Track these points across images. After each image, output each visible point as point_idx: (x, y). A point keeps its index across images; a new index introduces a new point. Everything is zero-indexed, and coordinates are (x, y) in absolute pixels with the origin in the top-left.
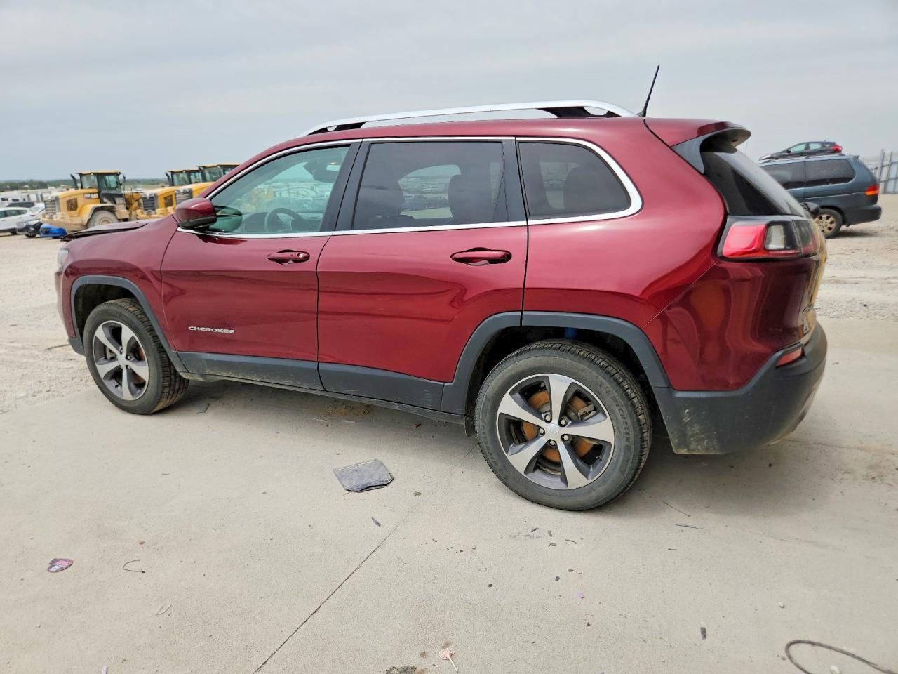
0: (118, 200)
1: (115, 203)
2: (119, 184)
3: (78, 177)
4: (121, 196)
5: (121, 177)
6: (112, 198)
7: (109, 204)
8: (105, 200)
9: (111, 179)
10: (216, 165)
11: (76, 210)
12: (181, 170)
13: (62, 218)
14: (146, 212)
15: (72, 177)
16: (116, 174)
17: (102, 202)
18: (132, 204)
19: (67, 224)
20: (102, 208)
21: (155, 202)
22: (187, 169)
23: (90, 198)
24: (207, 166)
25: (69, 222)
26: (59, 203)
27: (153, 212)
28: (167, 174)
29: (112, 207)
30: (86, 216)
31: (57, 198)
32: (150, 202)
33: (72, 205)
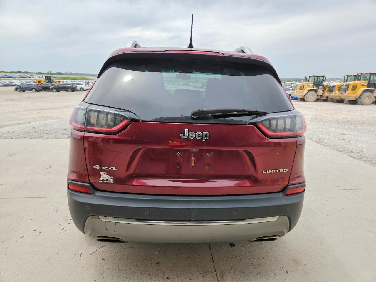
0: (320, 87)
1: (318, 88)
2: (323, 81)
3: (308, 78)
4: (322, 85)
5: (325, 78)
6: (318, 86)
7: (316, 88)
8: (315, 87)
9: (321, 78)
10: (367, 73)
11: (302, 90)
12: (352, 75)
13: (296, 93)
14: (329, 93)
15: (306, 77)
16: (323, 76)
17: (313, 87)
18: (326, 89)
19: (297, 95)
20: (313, 90)
21: (334, 89)
22: (354, 75)
23: (309, 86)
24: (363, 73)
25: (298, 94)
26: (297, 87)
27: (331, 93)
28: (345, 77)
29: (317, 90)
30: (305, 92)
31: (297, 85)
32: (332, 89)
33: (302, 88)
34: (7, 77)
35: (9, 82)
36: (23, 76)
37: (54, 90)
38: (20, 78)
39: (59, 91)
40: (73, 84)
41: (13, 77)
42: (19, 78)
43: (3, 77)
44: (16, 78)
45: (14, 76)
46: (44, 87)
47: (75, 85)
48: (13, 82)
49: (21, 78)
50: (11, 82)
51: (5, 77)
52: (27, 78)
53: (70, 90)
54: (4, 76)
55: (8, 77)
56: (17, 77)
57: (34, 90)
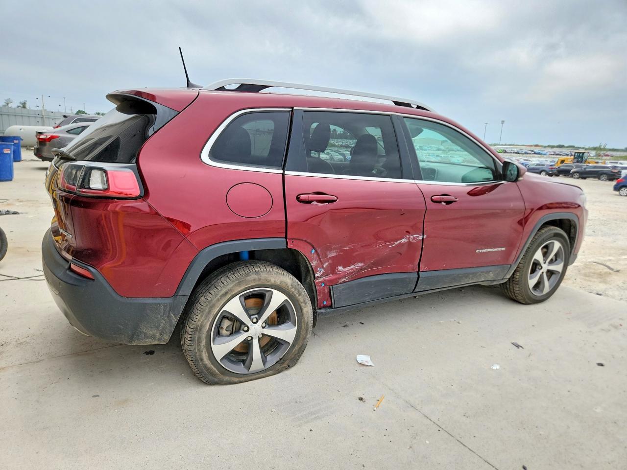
34: (533, 153)
35: (525, 160)
36: (557, 152)
37: (577, 175)
38: (552, 154)
39: (585, 178)
40: (615, 167)
41: (541, 154)
42: (550, 155)
43: (528, 153)
44: (545, 154)
45: (544, 152)
46: (563, 169)
47: (620, 168)
48: (530, 161)
49: (554, 154)
50: (527, 160)
51: (530, 154)
52: (563, 156)
53: (604, 177)
54: (530, 152)
55: (535, 153)
56: (548, 154)
57: (543, 173)
